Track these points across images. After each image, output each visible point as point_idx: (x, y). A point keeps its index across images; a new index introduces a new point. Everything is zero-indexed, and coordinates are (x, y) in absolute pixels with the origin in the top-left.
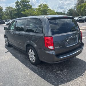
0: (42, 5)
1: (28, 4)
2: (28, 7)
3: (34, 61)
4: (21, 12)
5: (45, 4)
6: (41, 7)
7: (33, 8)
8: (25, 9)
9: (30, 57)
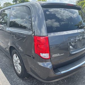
3: (19, 71)
9: (15, 64)
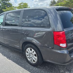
0: (22, 3)
1: (8, 2)
2: (9, 6)
4: (2, 9)
5: (25, 3)
6: (21, 5)
7: (13, 7)
8: (6, 7)
9: (28, 57)
